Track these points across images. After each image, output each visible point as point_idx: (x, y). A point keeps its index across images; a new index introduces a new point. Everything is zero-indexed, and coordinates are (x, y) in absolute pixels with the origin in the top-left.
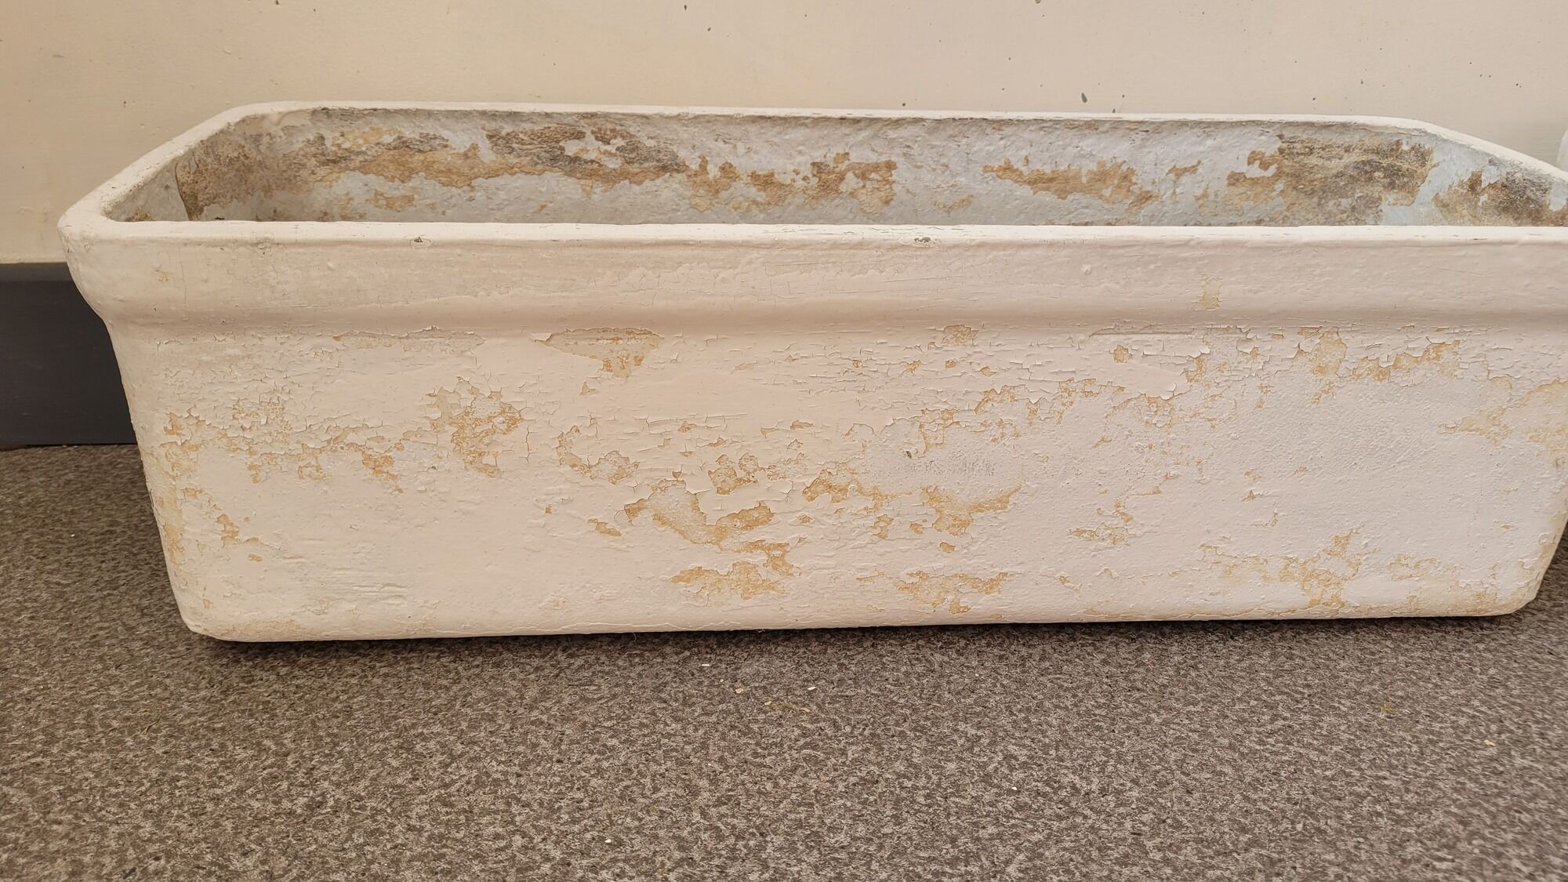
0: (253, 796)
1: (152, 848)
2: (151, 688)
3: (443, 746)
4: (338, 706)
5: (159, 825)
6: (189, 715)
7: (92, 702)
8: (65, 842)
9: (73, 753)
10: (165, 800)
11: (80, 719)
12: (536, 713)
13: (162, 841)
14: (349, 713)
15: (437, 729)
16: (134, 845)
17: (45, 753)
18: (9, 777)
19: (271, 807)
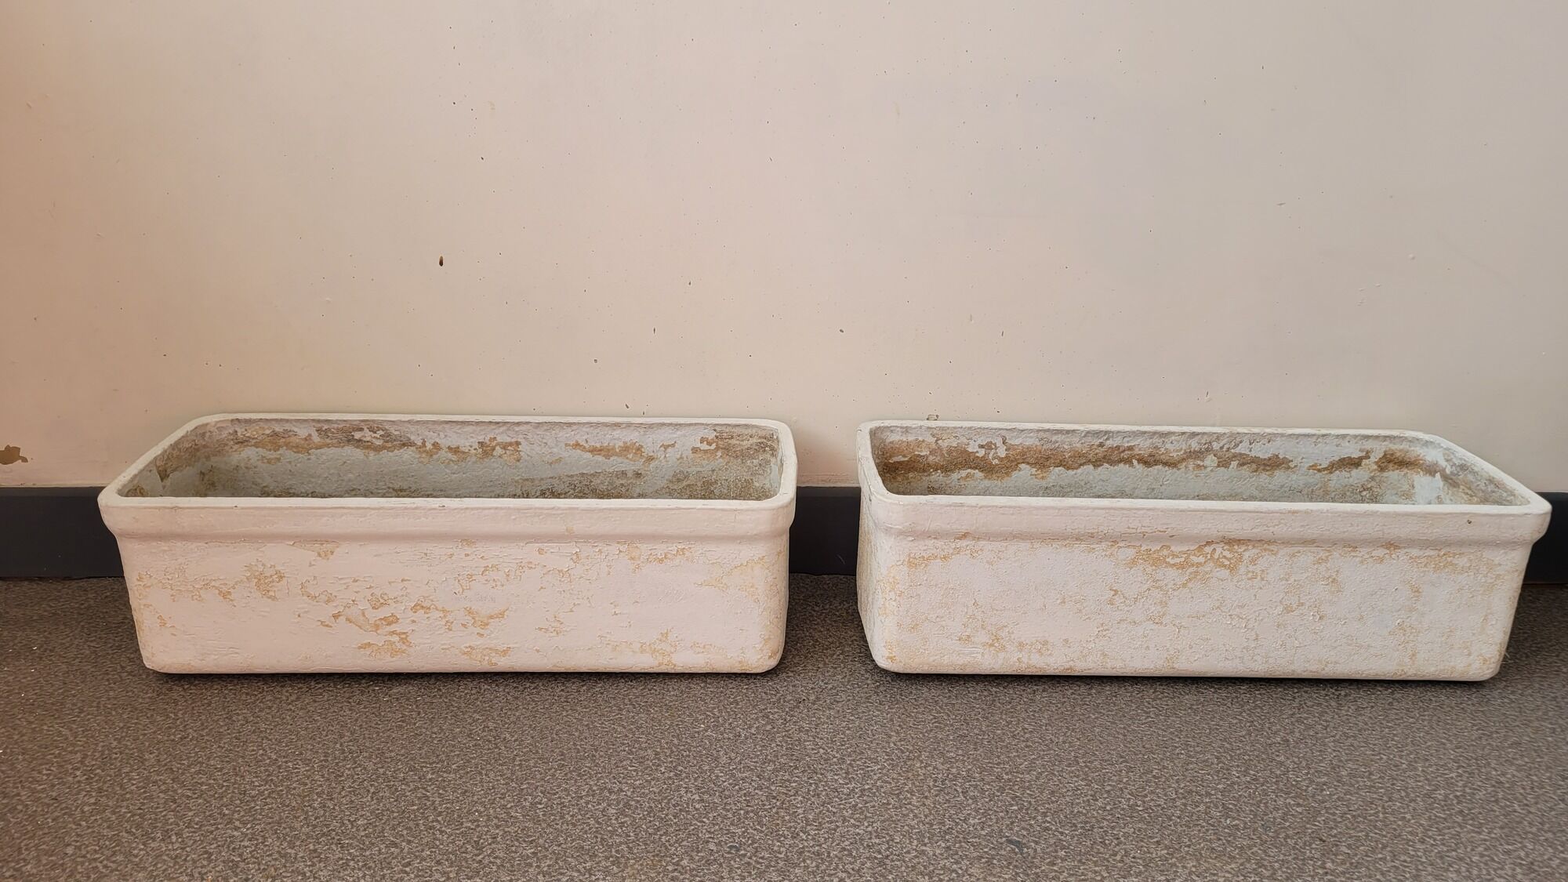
0: (159, 734)
1: (115, 751)
2: (127, 692)
3: (245, 717)
4: (206, 701)
5: (119, 743)
6: (141, 703)
7: (101, 697)
8: (82, 748)
9: (89, 717)
10: (124, 734)
11: (95, 704)
12: (290, 706)
13: (120, 748)
14: (209, 704)
15: (245, 711)
16: (108, 749)
17: (78, 717)
18: (62, 725)
19: (166, 738)
